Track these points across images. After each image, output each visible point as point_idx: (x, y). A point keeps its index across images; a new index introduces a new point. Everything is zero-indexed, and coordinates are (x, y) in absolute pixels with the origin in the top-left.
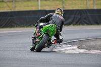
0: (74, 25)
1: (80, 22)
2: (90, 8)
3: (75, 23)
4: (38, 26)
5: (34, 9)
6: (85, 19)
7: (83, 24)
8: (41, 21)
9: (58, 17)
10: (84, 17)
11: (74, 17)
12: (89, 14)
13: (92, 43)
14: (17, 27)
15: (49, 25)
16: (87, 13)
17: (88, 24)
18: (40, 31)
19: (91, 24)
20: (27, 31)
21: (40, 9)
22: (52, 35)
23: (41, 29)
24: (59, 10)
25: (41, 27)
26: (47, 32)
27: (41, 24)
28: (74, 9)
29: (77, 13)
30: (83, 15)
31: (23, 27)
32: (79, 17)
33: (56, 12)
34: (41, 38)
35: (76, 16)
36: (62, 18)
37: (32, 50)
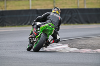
1: (70, 21)
2: (80, 7)
3: (65, 22)
4: (35, 26)
5: (25, 8)
6: (76, 18)
7: (73, 23)
9: (55, 17)
10: (75, 16)
11: (65, 16)
12: (79, 14)
13: (83, 42)
14: (8, 26)
15: (47, 25)
16: (77, 12)
17: (78, 23)
18: (37, 30)
19: (82, 23)
20: (19, 30)
21: (31, 8)
22: (50, 34)
23: (38, 29)
24: (56, 9)
26: (45, 31)
27: (38, 23)
28: (65, 8)
29: (68, 12)
30: (73, 14)
31: (15, 26)
32: (70, 16)
33: (53, 11)
34: (39, 37)
35: (67, 15)
36: (59, 17)
37: (29, 49)
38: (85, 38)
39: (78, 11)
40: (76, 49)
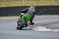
0: (44, 15)
1: (47, 13)
2: (53, 5)
5: (20, 5)
7: (49, 14)
8: (22, 12)
10: (50, 10)
12: (52, 9)
13: (55, 25)
14: (10, 16)
17: (52, 14)
19: (54, 14)
21: (24, 5)
25: (22, 16)
27: (22, 14)
28: (44, 5)
30: (49, 9)
31: (14, 16)
32: (47, 10)
35: (45, 9)
38: (55, 23)
39: (52, 7)
40: (51, 30)
